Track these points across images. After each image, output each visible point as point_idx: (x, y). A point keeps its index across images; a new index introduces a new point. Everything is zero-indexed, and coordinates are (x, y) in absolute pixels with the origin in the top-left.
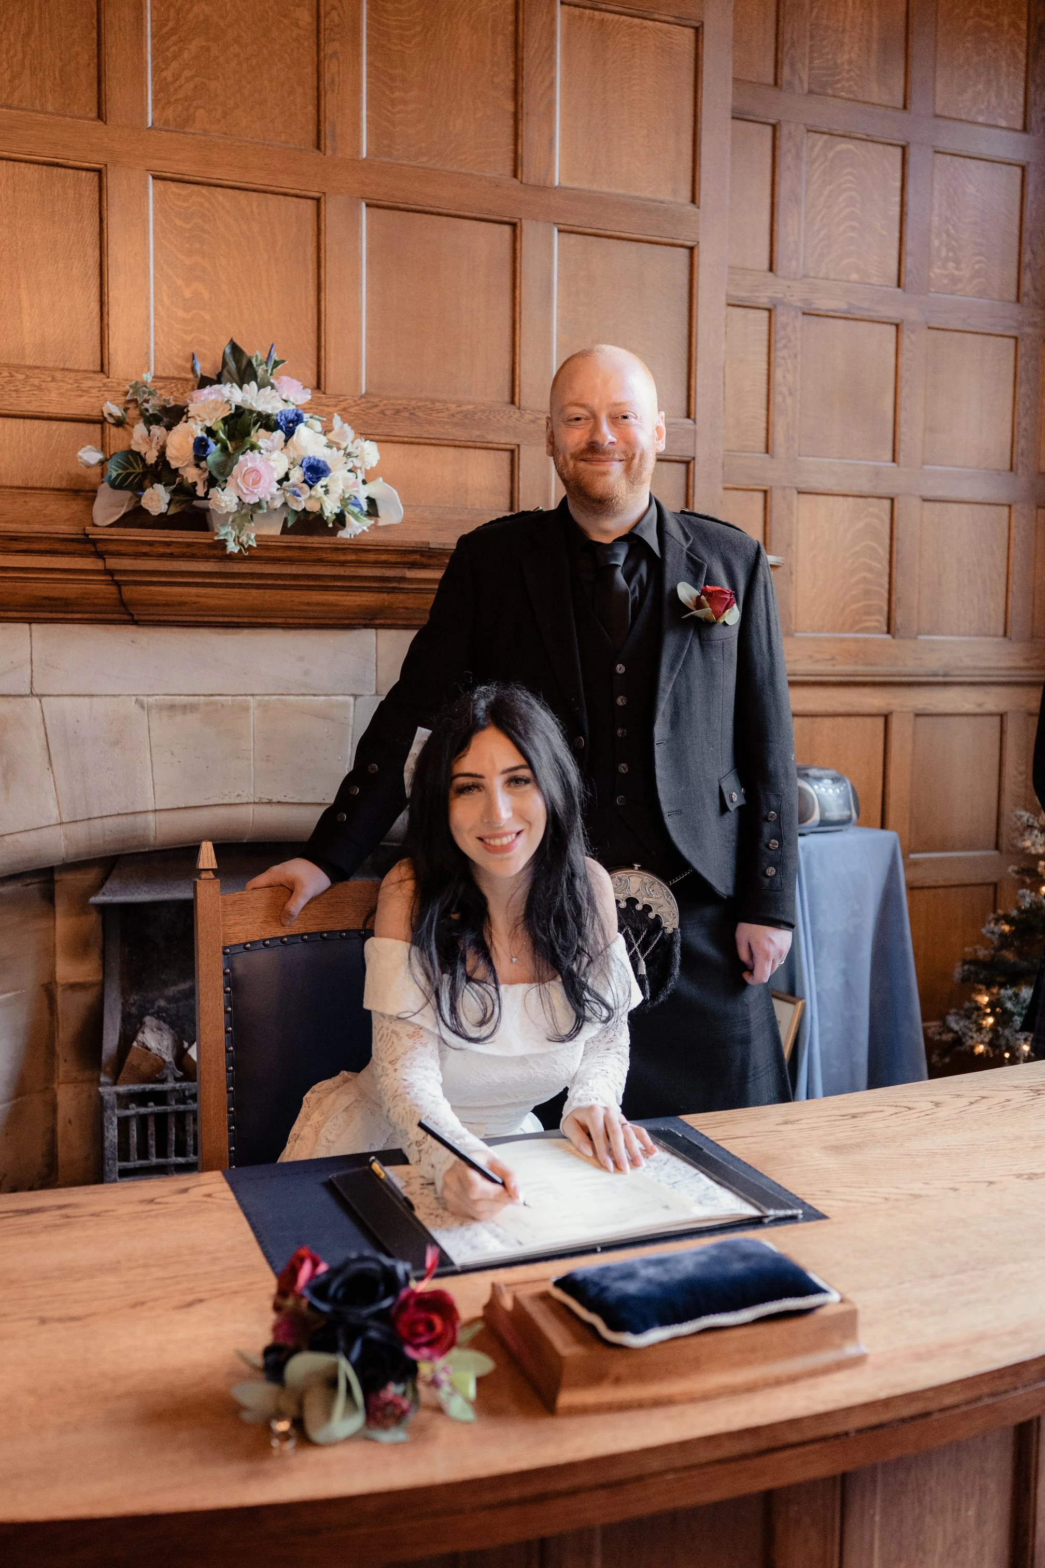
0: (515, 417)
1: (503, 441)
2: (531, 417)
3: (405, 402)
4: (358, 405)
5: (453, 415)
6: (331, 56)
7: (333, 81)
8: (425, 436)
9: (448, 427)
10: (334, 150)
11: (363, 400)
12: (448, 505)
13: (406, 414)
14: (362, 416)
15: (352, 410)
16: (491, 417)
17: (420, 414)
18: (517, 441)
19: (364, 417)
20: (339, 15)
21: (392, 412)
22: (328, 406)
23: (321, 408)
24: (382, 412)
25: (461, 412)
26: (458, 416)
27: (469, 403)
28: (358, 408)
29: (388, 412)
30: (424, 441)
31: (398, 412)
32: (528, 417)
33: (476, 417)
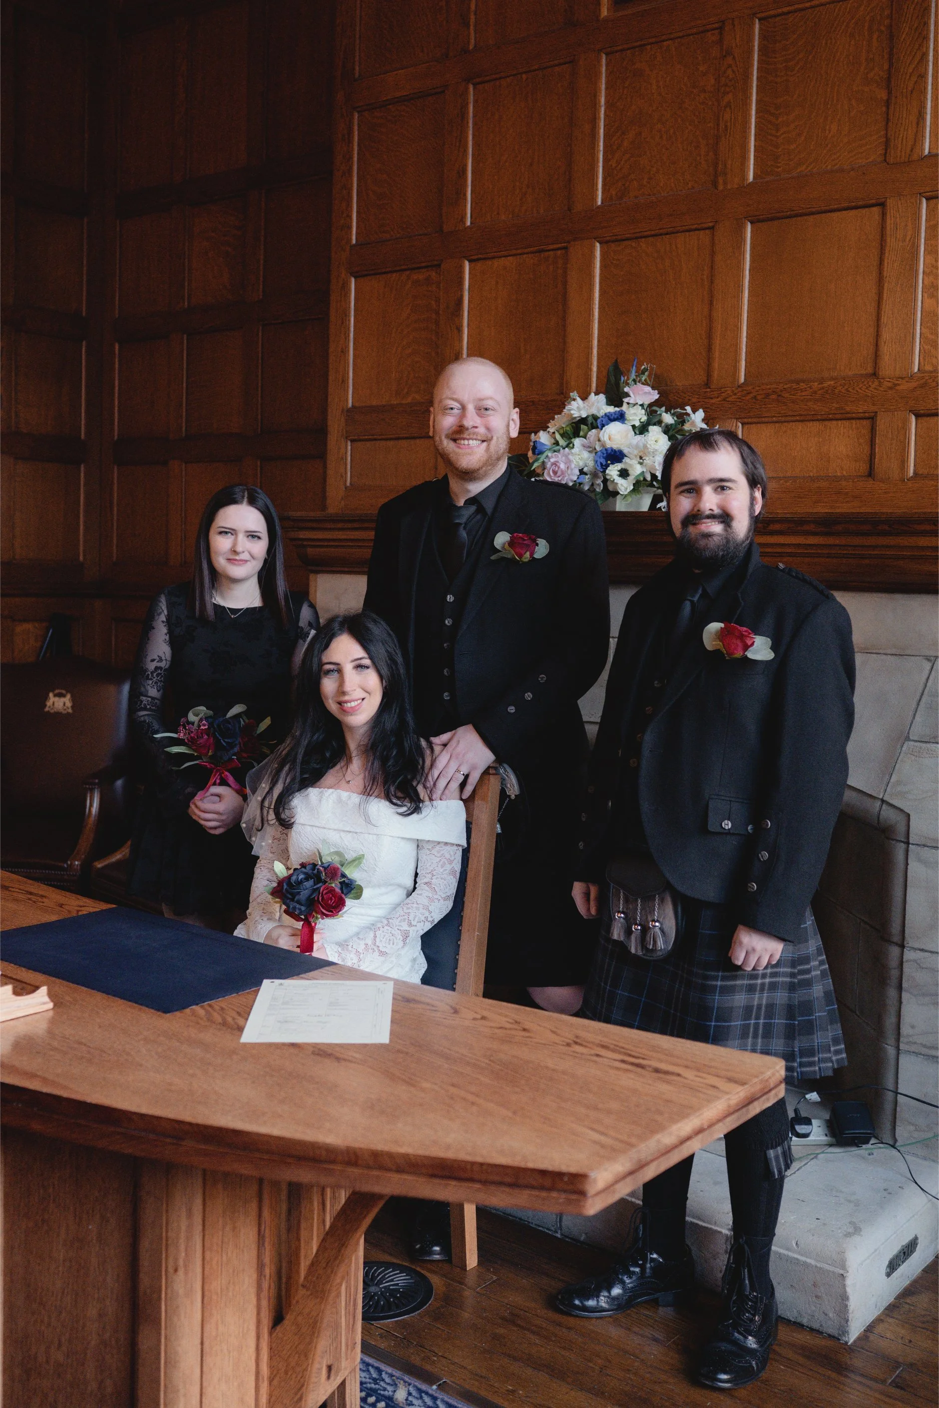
0: (873, 386)
1: (861, 411)
2: (890, 384)
3: (774, 386)
4: (735, 394)
5: (815, 392)
6: (725, 107)
7: (726, 126)
8: (791, 413)
9: (810, 404)
10: (725, 183)
11: (740, 389)
12: (811, 474)
13: (774, 397)
14: (738, 403)
15: (730, 399)
16: (850, 389)
17: (787, 395)
18: (873, 408)
19: (740, 404)
20: (733, 72)
21: (763, 396)
22: (712, 398)
23: (706, 400)
24: (755, 397)
25: (823, 388)
26: (820, 392)
27: (832, 379)
28: (734, 397)
29: (759, 397)
30: (790, 419)
31: (767, 395)
32: (887, 384)
33: (837, 391)
